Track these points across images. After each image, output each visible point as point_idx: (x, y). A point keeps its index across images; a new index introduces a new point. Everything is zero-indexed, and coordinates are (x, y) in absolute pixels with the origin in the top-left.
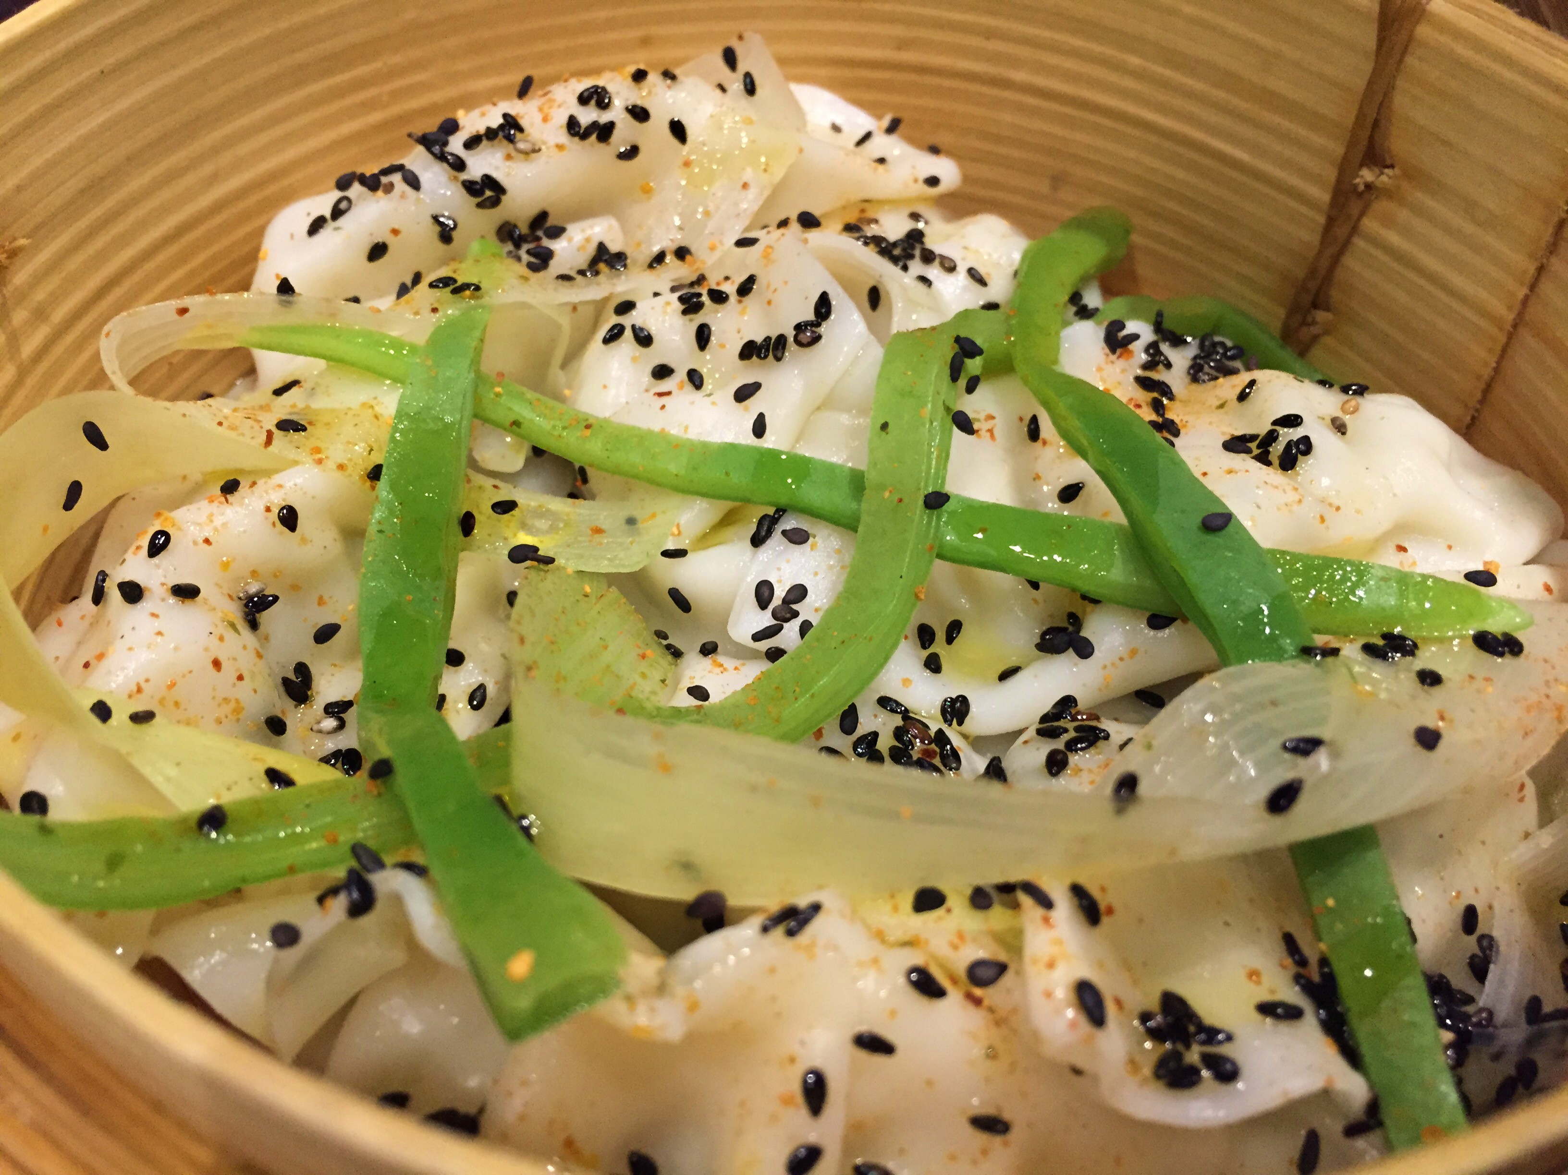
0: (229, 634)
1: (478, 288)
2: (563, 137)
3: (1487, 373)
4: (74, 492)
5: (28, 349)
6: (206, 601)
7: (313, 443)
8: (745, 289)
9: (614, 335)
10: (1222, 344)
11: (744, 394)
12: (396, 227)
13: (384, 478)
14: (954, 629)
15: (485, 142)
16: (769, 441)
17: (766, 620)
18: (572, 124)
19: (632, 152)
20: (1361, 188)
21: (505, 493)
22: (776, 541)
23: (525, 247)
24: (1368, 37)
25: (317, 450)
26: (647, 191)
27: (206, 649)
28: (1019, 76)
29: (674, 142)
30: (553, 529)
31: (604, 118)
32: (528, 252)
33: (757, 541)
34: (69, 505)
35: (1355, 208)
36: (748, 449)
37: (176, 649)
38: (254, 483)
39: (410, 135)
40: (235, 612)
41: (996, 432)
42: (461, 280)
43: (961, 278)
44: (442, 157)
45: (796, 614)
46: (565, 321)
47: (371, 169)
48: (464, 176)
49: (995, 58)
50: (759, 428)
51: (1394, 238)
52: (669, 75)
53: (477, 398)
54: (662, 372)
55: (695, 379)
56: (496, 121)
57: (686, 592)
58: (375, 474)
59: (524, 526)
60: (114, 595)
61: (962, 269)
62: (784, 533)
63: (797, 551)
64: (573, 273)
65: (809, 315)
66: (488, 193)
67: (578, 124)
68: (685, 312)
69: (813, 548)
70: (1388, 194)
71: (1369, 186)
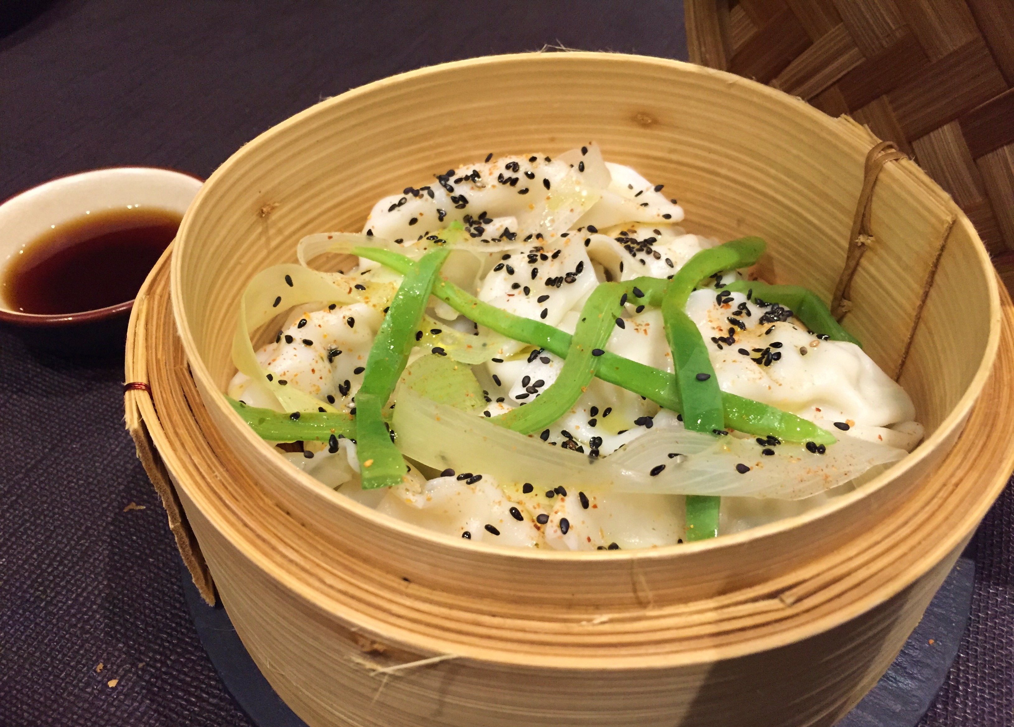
0: (320, 361)
1: (445, 242)
2: (496, 182)
3: (907, 340)
4: (278, 301)
5: (274, 244)
6: (315, 347)
7: (367, 295)
8: (555, 256)
9: (499, 268)
10: (782, 309)
11: (542, 299)
12: (422, 212)
13: (389, 312)
14: (608, 411)
15: (464, 181)
16: (548, 321)
17: (523, 391)
18: (501, 177)
19: (525, 191)
20: (859, 244)
21: (439, 326)
22: (537, 361)
23: (474, 226)
24: (861, 174)
25: (367, 298)
26: (532, 208)
27: (311, 365)
28: (723, 171)
29: (545, 189)
30: (453, 343)
31: (514, 176)
32: (475, 229)
33: (530, 360)
34: (275, 305)
35: (857, 253)
36: (537, 323)
37: (300, 362)
38: (341, 307)
39: (434, 175)
40: (325, 354)
41: (648, 331)
42: (440, 238)
43: (662, 262)
44: (445, 186)
45: (537, 391)
46: (483, 260)
47: (416, 187)
48: (453, 194)
49: (712, 162)
50: (544, 314)
51: (872, 270)
52: (548, 160)
53: (434, 286)
54: (516, 286)
55: (527, 291)
56: (470, 173)
57: (500, 377)
58: (386, 310)
59: (442, 340)
60: (283, 340)
61: (663, 258)
62: (541, 358)
63: (545, 367)
64: (489, 239)
65: (573, 270)
66: (461, 203)
67: (503, 178)
68: (529, 262)
69: (551, 366)
70: (871, 249)
71: (863, 244)
